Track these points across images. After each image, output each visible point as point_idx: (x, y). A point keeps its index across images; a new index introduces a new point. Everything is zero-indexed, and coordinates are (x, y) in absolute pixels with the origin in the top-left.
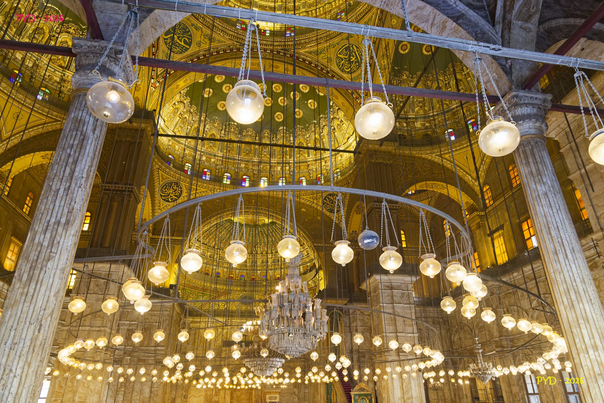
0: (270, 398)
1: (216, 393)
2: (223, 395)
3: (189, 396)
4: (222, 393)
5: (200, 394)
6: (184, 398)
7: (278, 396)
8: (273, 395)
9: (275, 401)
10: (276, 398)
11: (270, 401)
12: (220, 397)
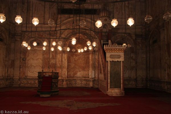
0: (111, 56)
1: (53, 56)
2: (60, 59)
3: (28, 59)
4: (59, 56)
5: (38, 57)
6: (23, 60)
7: (122, 54)
8: (116, 54)
9: (119, 60)
10: (119, 57)
11: (111, 60)
12: (58, 60)
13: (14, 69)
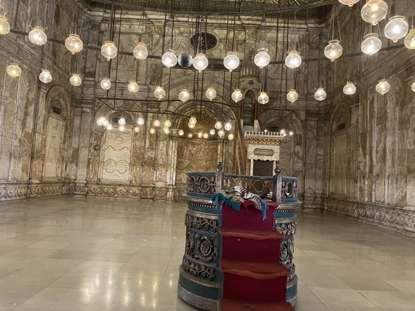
0: (256, 152)
3: (104, 147)
4: (162, 145)
6: (95, 149)
7: (276, 149)
9: (270, 158)
10: (271, 153)
11: (256, 158)
12: (159, 152)
13: (77, 164)
